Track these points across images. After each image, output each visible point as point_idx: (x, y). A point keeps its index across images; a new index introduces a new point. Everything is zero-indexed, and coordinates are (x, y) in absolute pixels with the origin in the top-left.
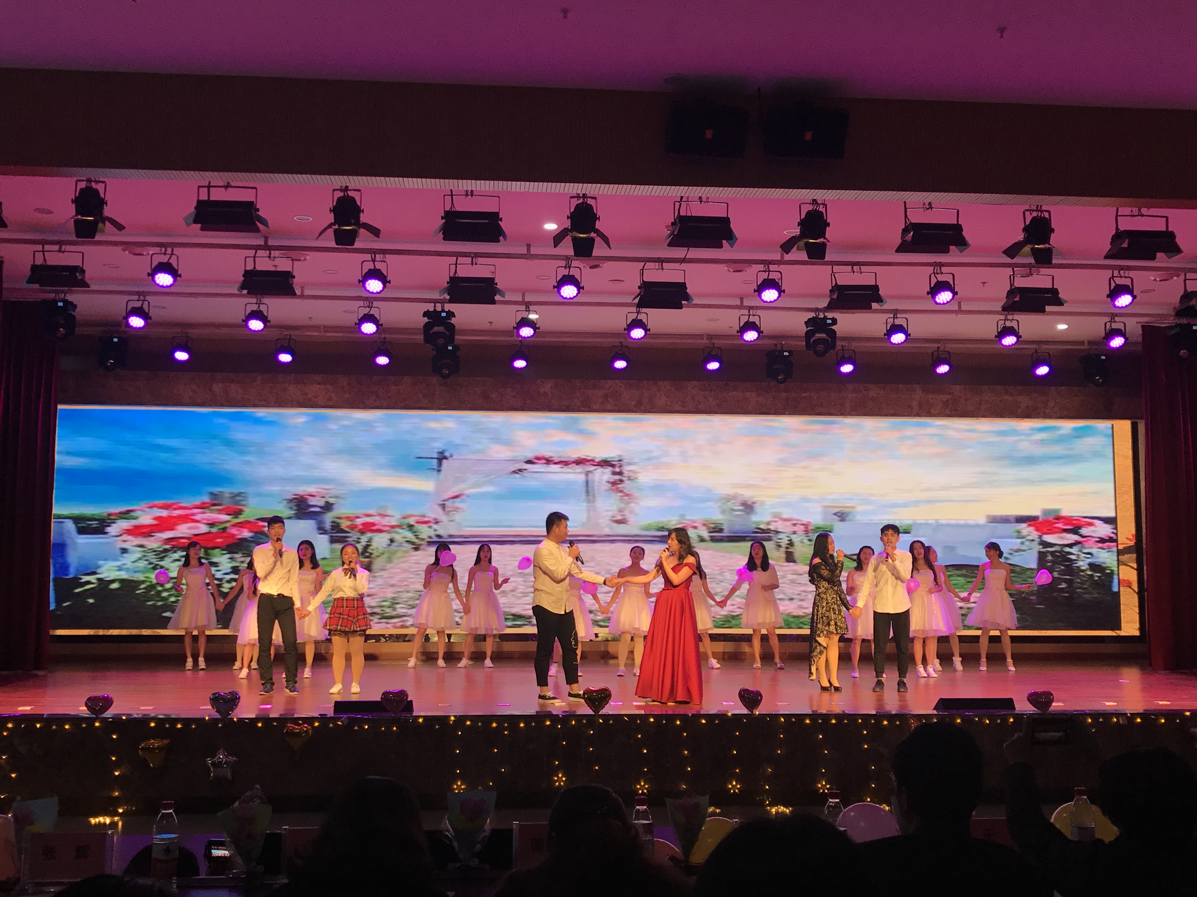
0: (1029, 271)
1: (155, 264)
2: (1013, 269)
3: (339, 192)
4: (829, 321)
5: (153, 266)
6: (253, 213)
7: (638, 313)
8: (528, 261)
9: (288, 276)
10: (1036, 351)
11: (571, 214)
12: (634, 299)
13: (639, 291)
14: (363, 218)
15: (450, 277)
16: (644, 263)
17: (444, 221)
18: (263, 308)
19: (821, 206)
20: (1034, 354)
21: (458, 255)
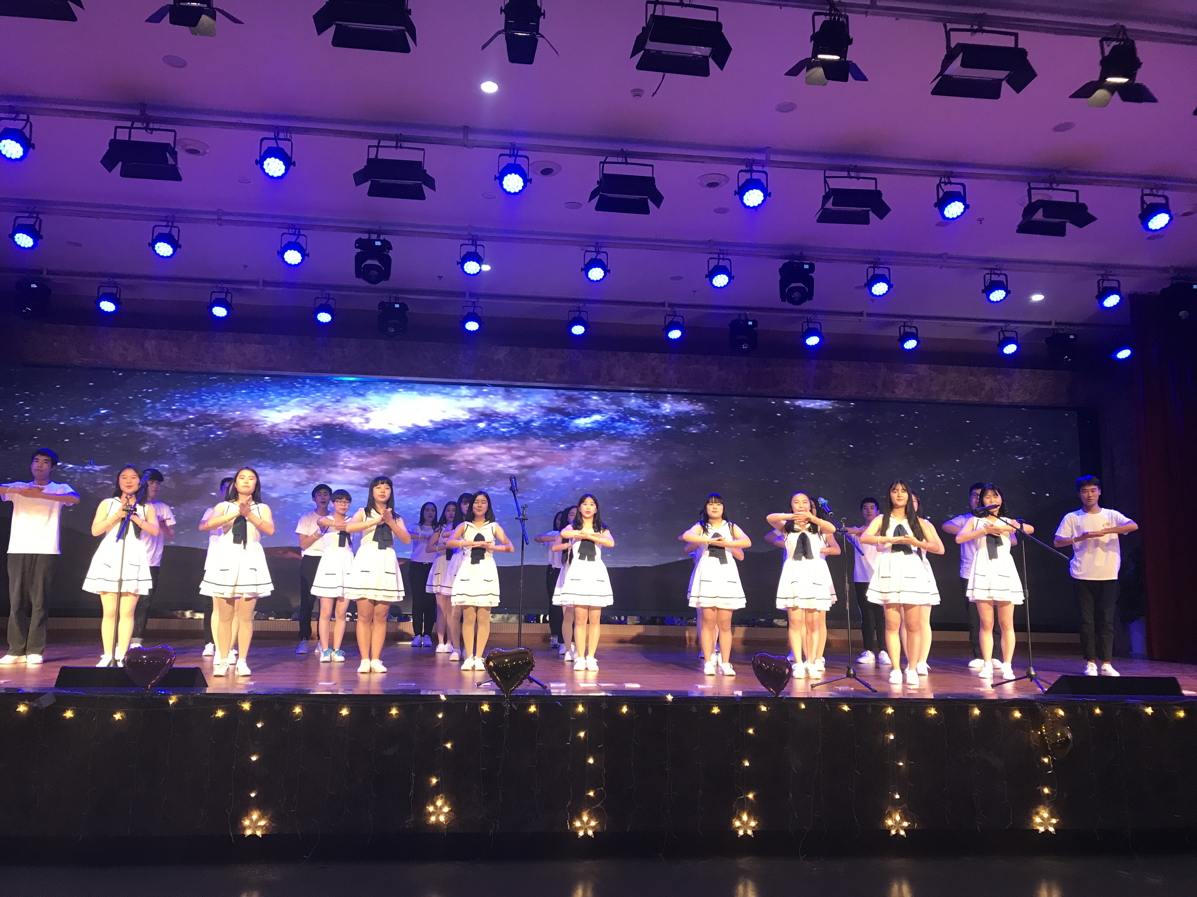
2: (1029, 184)
4: (806, 267)
7: (598, 252)
9: (167, 151)
15: (369, 160)
16: (605, 157)
18: (174, 232)
19: (841, 17)
20: (1001, 333)
21: (381, 137)
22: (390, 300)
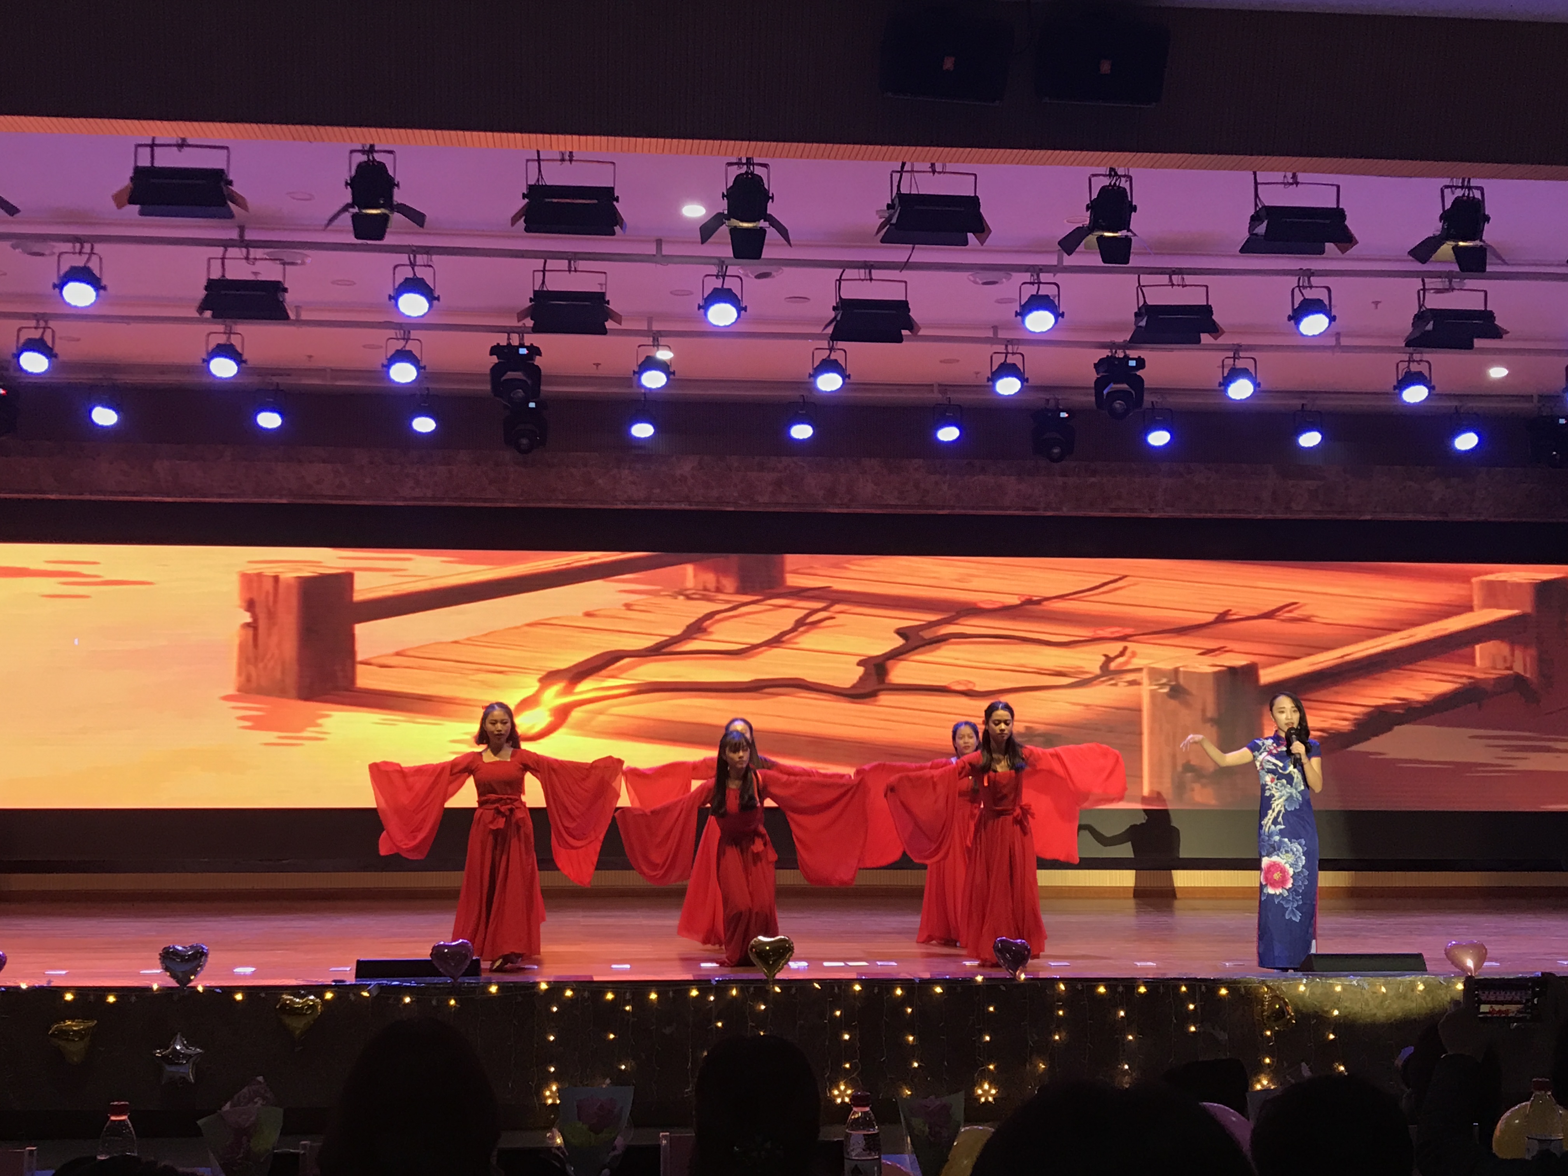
0: (1447, 283)
1: (65, 268)
2: (1423, 281)
3: (360, 154)
4: (1132, 363)
5: (62, 272)
6: (224, 188)
7: (831, 349)
8: (659, 266)
9: (276, 288)
10: (1457, 411)
11: (728, 190)
12: (825, 329)
13: (832, 314)
14: (398, 197)
15: (535, 291)
16: (842, 270)
17: (527, 200)
18: (235, 340)
19: (1123, 179)
21: (546, 256)
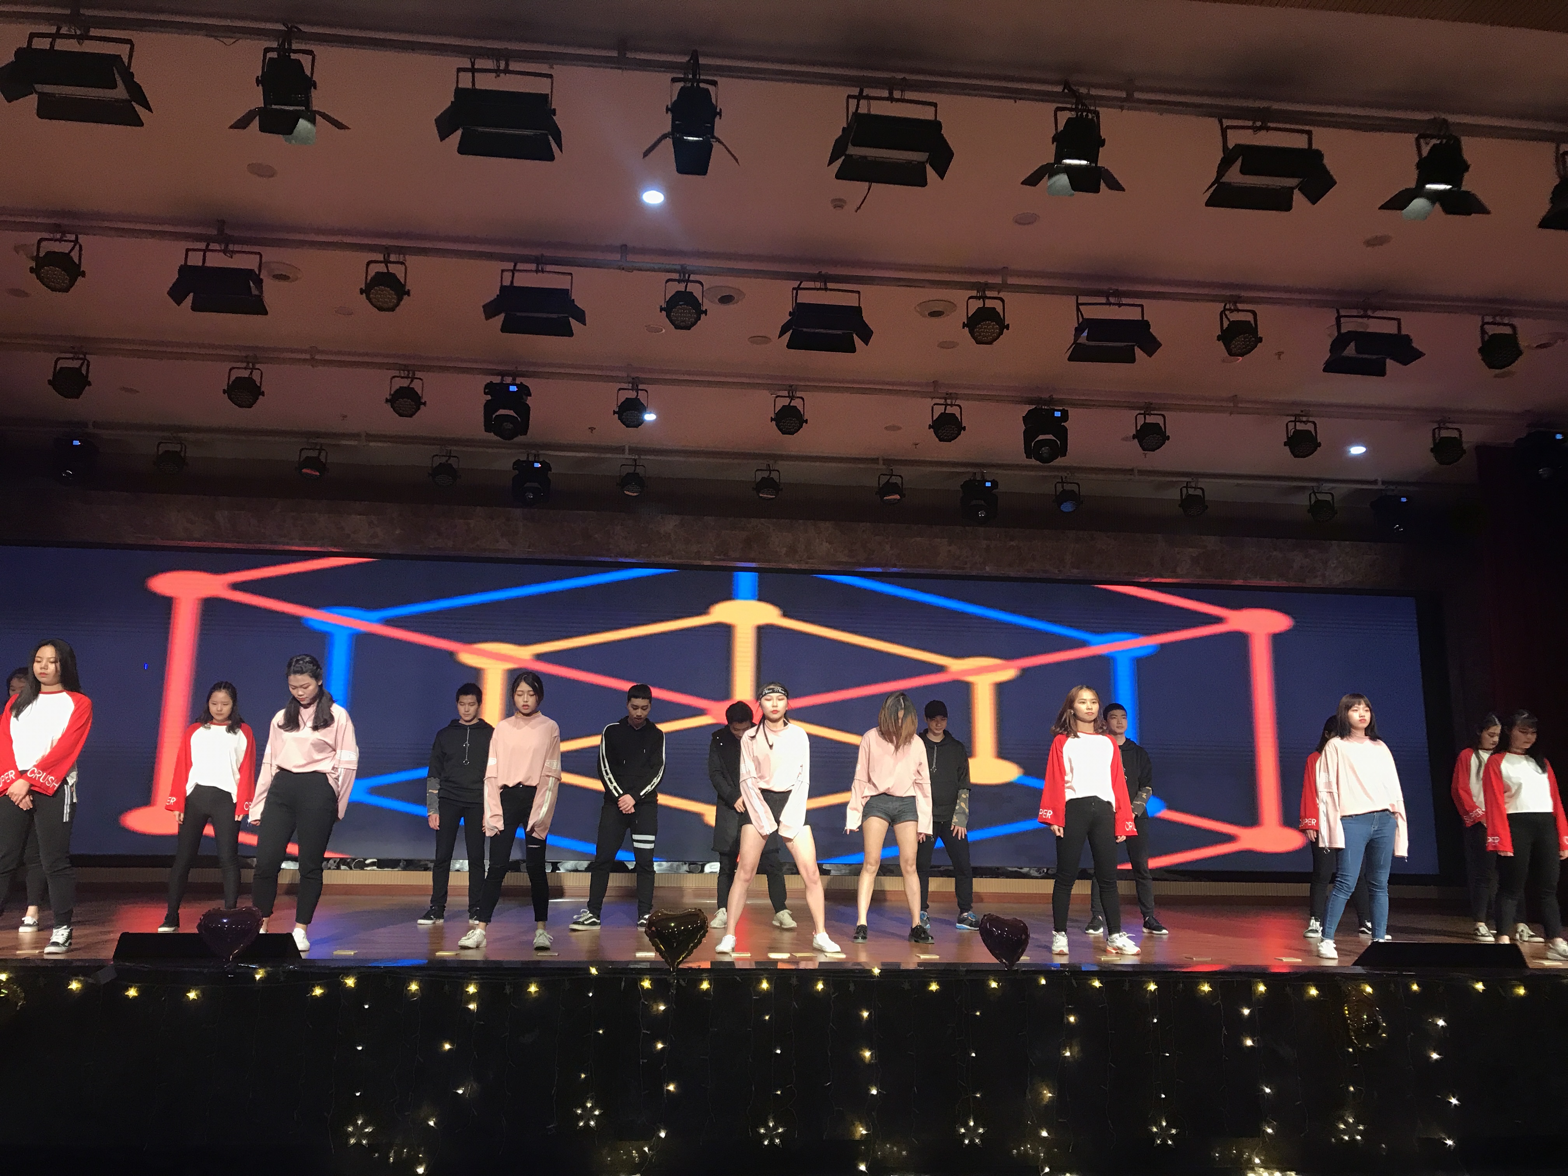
1: (42, 253)
2: (1338, 311)
3: (275, 52)
4: (1058, 414)
7: (792, 398)
10: (1314, 491)
15: (502, 288)
16: (799, 282)
18: (255, 375)
20: (1312, 495)
21: (516, 259)
22: (528, 458)
